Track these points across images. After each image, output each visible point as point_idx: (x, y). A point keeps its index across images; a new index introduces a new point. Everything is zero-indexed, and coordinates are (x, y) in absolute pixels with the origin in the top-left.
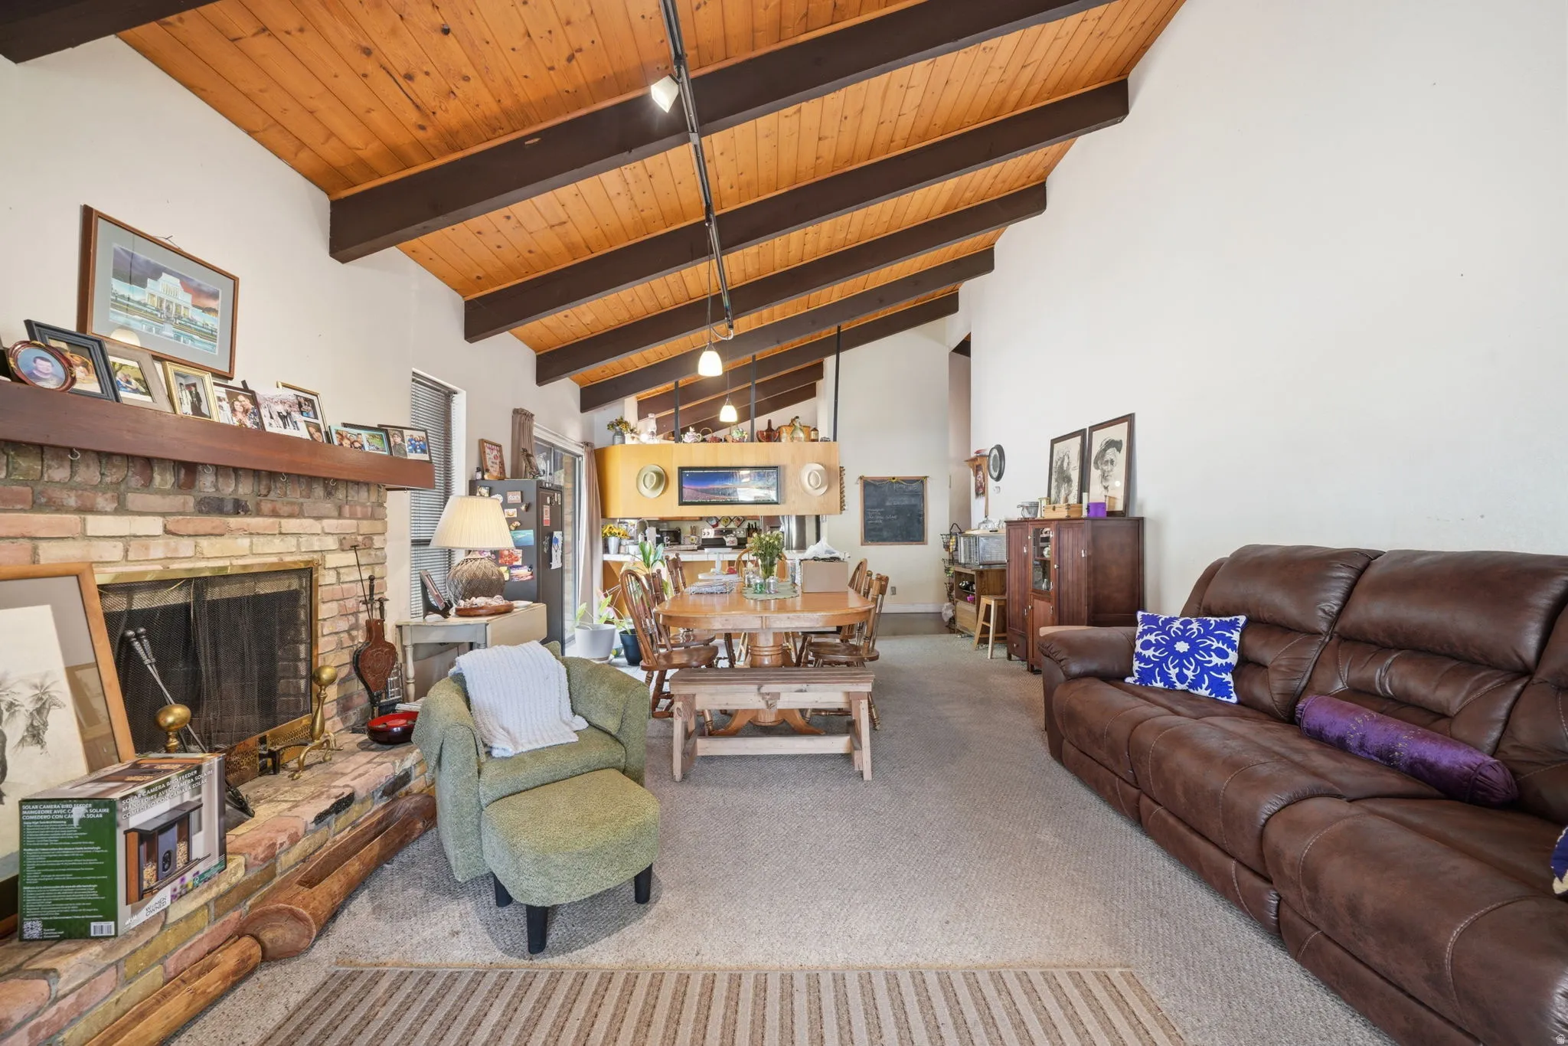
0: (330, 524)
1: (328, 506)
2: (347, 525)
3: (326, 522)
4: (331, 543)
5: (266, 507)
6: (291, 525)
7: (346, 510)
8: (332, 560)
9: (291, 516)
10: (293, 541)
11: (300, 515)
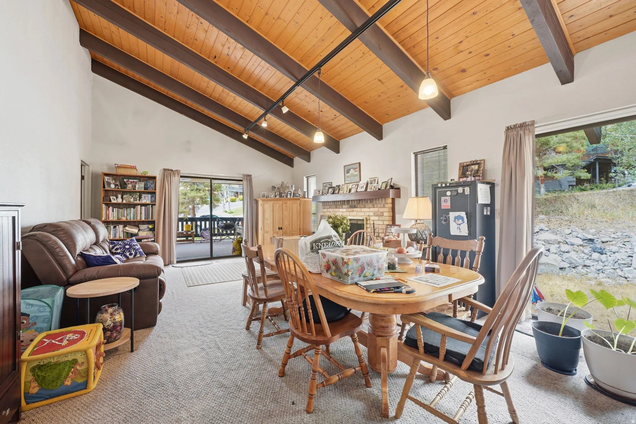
0: (372, 209)
1: (371, 205)
2: (376, 209)
3: (371, 209)
4: (372, 214)
5: (359, 206)
6: (363, 210)
7: (375, 206)
8: (372, 218)
9: (363, 208)
10: (363, 213)
11: (365, 207)
